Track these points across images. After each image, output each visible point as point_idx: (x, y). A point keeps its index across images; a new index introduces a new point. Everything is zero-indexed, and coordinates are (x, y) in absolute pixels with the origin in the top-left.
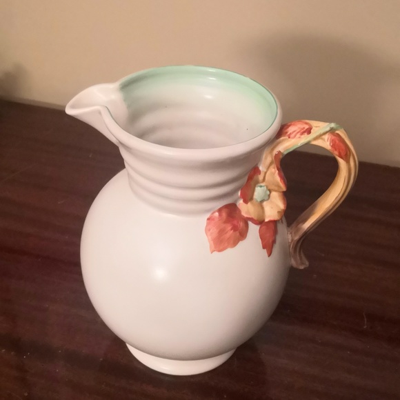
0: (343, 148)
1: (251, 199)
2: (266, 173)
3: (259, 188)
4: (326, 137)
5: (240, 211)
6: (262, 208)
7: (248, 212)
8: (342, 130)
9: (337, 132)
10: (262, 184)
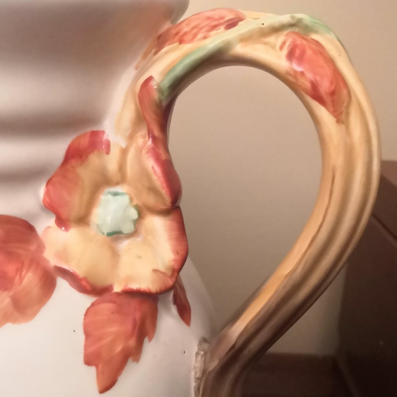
0: (327, 71)
1: (83, 220)
2: (124, 152)
3: (110, 197)
4: (278, 39)
5: (41, 247)
6: (115, 255)
7: (63, 254)
8: (332, 36)
9: (315, 37)
10: (119, 189)
